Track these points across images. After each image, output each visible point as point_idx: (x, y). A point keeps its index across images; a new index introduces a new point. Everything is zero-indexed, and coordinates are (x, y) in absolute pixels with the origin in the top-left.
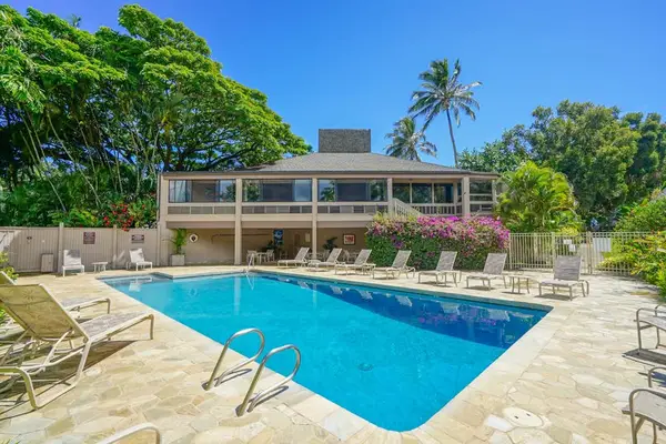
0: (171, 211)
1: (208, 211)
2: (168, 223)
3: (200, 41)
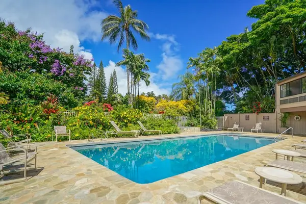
1: (296, 100)
2: (281, 109)
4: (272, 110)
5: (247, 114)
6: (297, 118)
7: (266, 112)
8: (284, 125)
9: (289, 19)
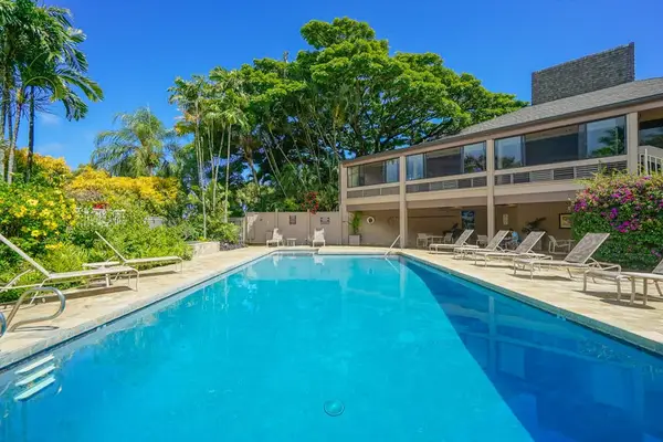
0: (350, 195)
1: (376, 193)
2: (348, 206)
3: (363, 27)
4: (334, 207)
5: (292, 214)
6: (371, 220)
7: (325, 210)
8: (355, 231)
9: (378, 65)
